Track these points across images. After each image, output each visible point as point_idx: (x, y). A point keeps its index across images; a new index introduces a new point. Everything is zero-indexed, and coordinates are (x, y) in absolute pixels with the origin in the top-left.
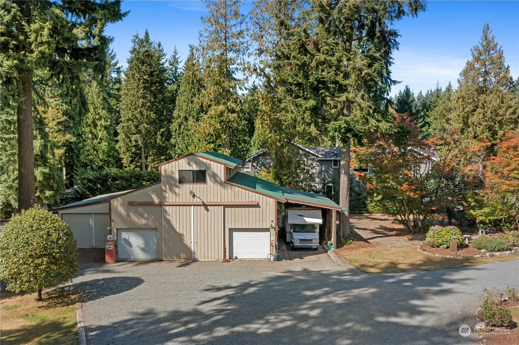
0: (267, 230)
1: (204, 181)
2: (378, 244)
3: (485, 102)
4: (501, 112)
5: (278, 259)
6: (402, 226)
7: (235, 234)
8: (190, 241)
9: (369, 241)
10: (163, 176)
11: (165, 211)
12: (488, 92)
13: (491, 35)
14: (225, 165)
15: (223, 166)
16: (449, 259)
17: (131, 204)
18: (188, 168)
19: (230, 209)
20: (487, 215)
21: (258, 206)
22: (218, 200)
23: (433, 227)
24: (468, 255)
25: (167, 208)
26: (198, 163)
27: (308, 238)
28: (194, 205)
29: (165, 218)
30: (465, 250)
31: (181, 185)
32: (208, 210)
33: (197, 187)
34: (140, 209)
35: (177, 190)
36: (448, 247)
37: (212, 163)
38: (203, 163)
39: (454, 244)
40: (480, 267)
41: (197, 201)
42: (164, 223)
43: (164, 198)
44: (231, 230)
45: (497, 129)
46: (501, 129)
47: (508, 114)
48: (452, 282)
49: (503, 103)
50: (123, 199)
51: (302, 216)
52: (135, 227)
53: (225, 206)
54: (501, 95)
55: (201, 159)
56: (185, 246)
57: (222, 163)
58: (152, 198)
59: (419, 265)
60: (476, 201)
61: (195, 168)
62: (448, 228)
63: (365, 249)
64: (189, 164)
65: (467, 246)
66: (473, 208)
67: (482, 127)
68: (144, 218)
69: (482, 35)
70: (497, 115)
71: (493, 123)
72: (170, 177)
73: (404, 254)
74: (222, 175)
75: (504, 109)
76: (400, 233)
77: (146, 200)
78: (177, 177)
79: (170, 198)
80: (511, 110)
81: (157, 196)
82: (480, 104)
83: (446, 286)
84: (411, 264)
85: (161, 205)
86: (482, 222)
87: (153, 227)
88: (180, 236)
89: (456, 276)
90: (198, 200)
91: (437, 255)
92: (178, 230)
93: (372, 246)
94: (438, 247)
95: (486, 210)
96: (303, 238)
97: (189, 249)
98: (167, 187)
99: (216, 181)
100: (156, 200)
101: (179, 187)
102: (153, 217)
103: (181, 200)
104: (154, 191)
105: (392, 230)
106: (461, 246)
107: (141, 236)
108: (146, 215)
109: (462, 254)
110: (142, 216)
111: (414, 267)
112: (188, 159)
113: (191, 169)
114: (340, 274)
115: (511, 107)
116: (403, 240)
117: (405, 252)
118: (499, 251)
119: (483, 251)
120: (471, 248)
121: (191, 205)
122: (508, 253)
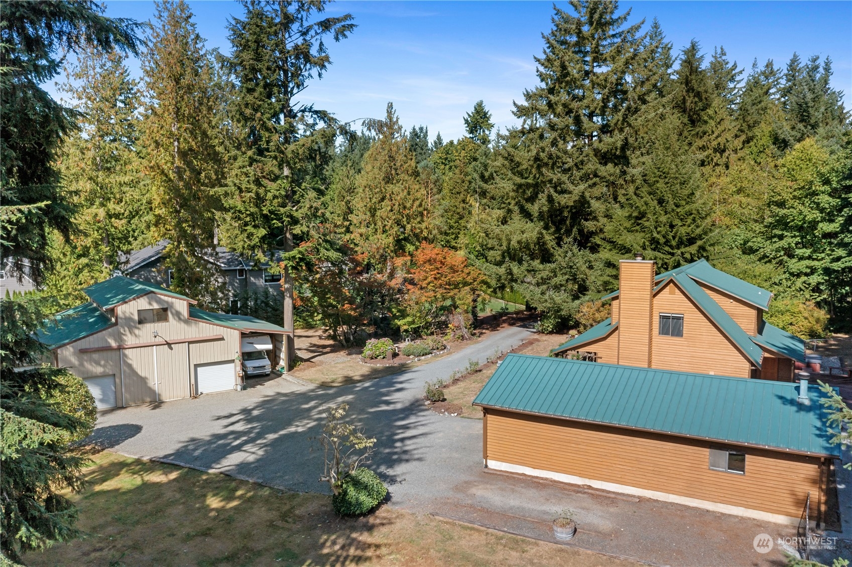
0: (233, 361)
1: (166, 319)
2: (322, 363)
3: (392, 192)
4: (408, 205)
5: (244, 388)
6: (331, 342)
7: (199, 369)
8: (154, 383)
9: (311, 360)
10: (121, 318)
11: (125, 355)
12: (395, 181)
13: (395, 116)
14: (188, 301)
15: (185, 302)
16: (389, 367)
17: (83, 351)
18: (148, 307)
19: (194, 345)
20: (410, 323)
21: (222, 339)
22: (181, 337)
23: (369, 341)
24: (402, 362)
25: (127, 352)
26: (159, 301)
27: (261, 365)
28: (157, 345)
29: (125, 362)
30: (397, 358)
31: (140, 326)
32: (171, 349)
33: (159, 327)
34: (95, 356)
35: (137, 332)
36: (384, 358)
37: (174, 300)
38: (164, 301)
39: (389, 354)
40: (413, 370)
41: (159, 340)
42: (124, 368)
43: (122, 340)
44: (196, 366)
45: (405, 223)
46: (408, 223)
47: (414, 207)
48: (401, 383)
49: (409, 194)
50: (73, 347)
51: (252, 343)
52: (90, 375)
53: (190, 343)
54: (407, 185)
55: (162, 297)
56: (150, 389)
57: (184, 300)
58: (109, 343)
59: (368, 375)
60: (399, 311)
61: (156, 306)
62: (383, 340)
63: (315, 369)
64: (150, 304)
65: (398, 355)
66: (397, 318)
67: (390, 221)
68: (101, 365)
69: (386, 114)
70: (405, 207)
71: (401, 217)
72: (129, 320)
73: (351, 368)
74: (185, 312)
75: (411, 202)
76: (334, 349)
77: (101, 345)
78: (136, 317)
79: (129, 340)
80: (417, 203)
81: (115, 340)
82: (388, 196)
83: (399, 386)
84: (362, 376)
85: (120, 348)
86: (406, 331)
87: (111, 373)
88: (143, 380)
89: (402, 378)
90: (161, 340)
91: (379, 365)
92: (139, 373)
93: (319, 366)
94: (376, 358)
95: (409, 319)
96: (257, 365)
97: (154, 392)
98: (126, 329)
99: (180, 319)
100: (114, 344)
101: (139, 329)
102: (111, 363)
103: (142, 342)
104: (110, 335)
105: (324, 347)
106: (395, 355)
107: (98, 384)
108: (102, 363)
109: (396, 362)
110: (98, 363)
111: (365, 378)
112: (148, 298)
113: (151, 308)
114: (313, 391)
115: (417, 199)
116: (341, 356)
117: (351, 366)
118: (423, 355)
119: (411, 357)
120: (401, 356)
121: (153, 346)
122: (430, 356)
